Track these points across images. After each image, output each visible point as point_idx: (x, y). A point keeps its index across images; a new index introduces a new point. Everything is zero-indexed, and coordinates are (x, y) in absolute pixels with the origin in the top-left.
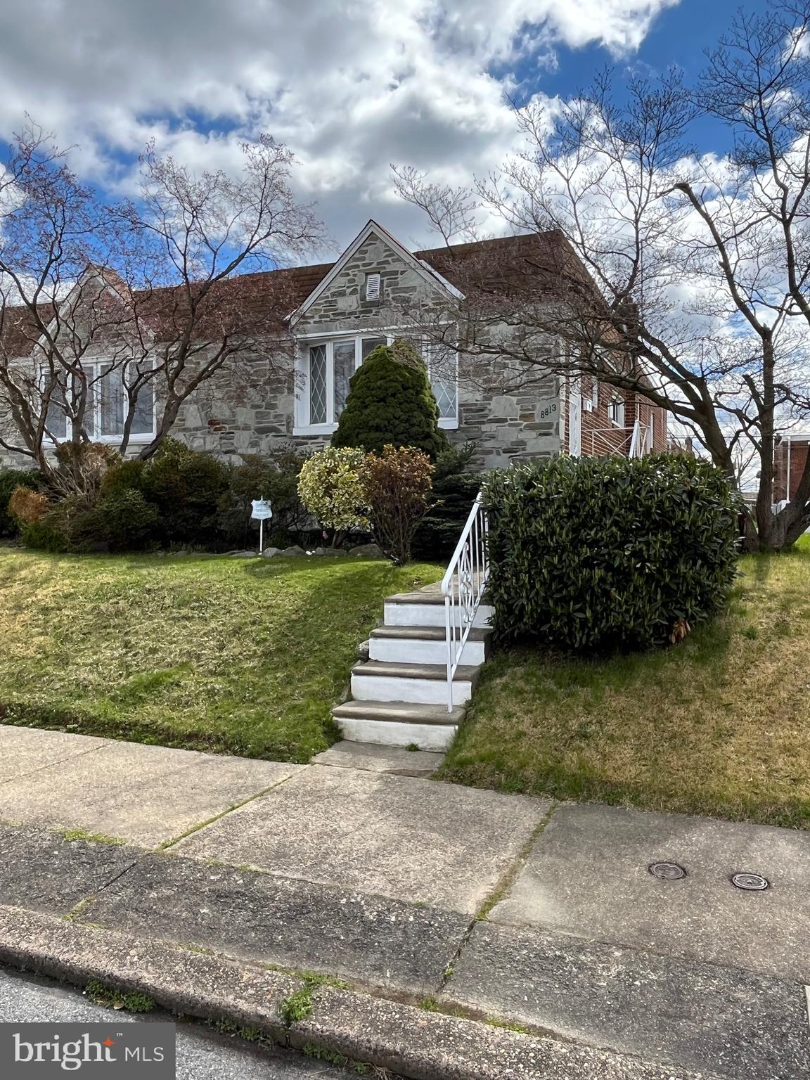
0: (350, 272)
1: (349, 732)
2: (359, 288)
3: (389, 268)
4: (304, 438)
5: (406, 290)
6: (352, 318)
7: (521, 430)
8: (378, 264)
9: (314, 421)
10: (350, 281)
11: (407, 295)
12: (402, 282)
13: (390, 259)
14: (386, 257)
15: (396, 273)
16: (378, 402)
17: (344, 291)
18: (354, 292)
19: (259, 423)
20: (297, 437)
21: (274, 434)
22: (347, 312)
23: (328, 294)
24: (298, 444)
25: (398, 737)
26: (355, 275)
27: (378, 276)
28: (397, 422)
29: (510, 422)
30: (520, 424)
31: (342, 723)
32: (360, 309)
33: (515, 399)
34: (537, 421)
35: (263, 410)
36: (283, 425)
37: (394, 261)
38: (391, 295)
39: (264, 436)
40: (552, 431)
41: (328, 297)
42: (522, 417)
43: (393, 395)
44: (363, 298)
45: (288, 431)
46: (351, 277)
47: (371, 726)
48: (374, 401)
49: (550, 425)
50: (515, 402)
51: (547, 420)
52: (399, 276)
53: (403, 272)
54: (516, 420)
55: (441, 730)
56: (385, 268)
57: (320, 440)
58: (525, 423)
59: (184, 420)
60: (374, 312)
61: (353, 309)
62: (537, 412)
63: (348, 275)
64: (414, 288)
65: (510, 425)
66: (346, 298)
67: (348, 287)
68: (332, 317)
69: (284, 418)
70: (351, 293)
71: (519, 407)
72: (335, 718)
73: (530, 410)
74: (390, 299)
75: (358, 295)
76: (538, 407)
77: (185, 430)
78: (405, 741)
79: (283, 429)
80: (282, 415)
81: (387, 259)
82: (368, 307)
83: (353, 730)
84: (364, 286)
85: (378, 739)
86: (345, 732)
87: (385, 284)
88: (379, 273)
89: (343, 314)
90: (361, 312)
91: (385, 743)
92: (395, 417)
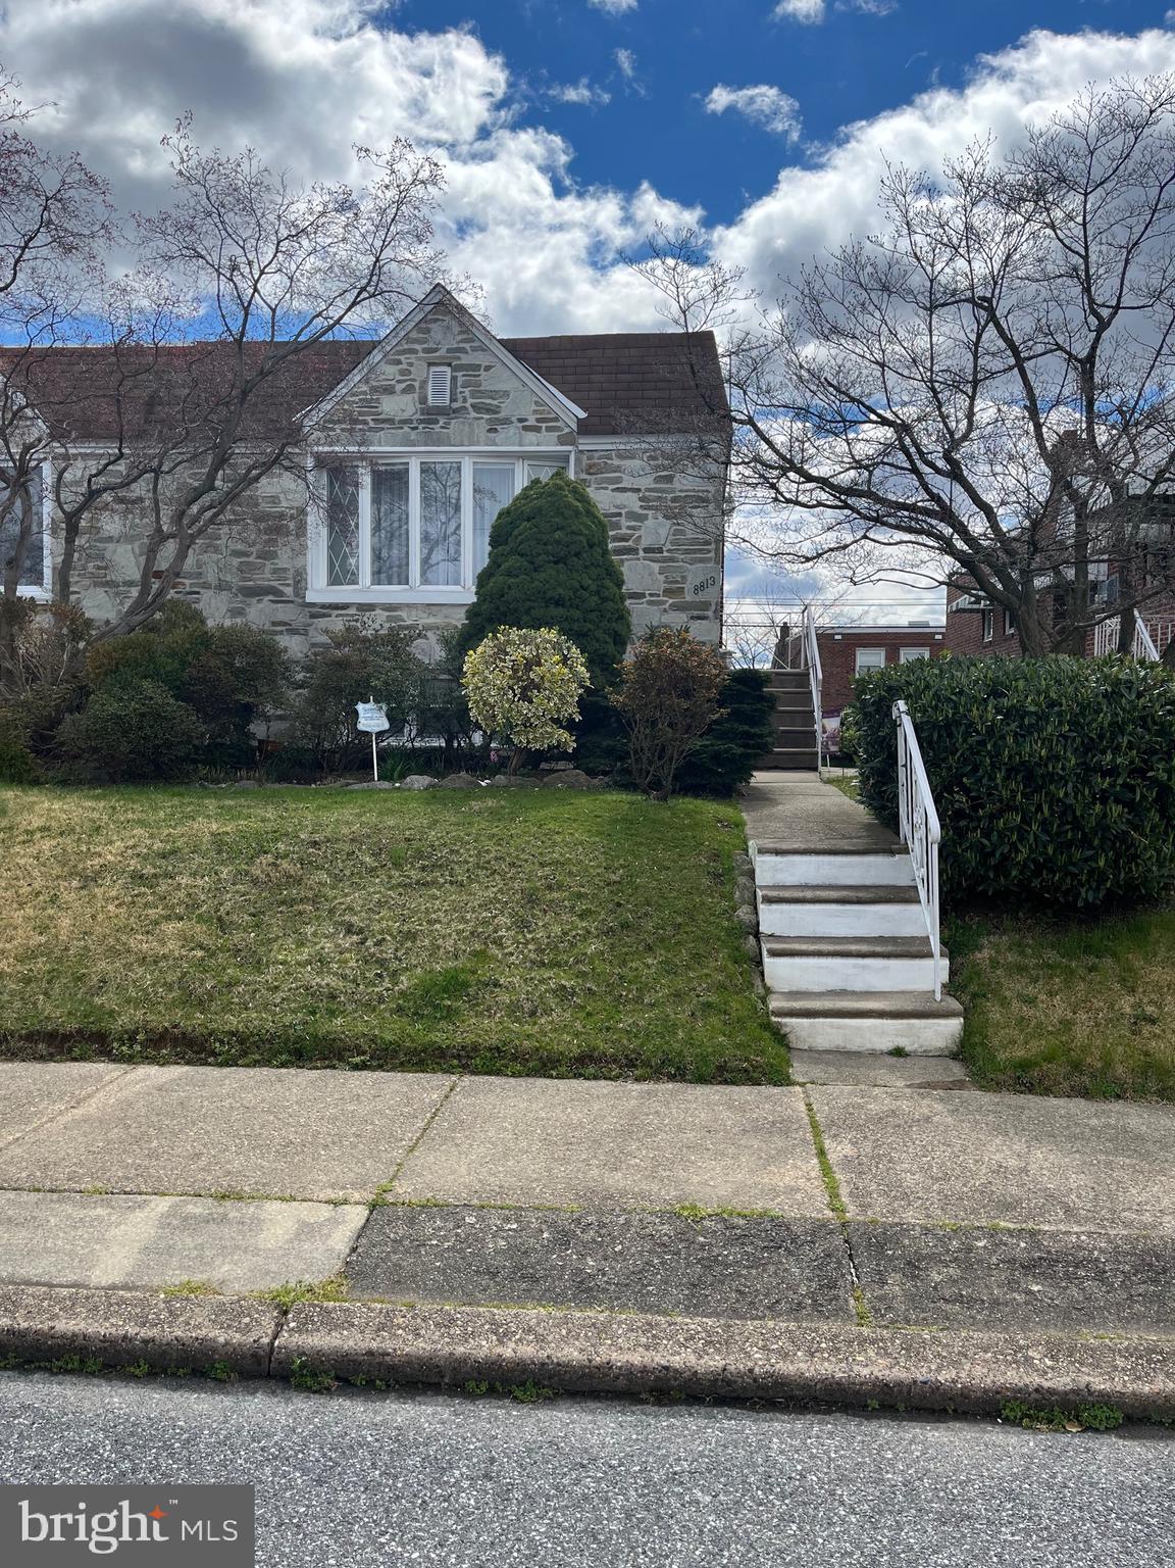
0: (402, 358)
1: (797, 1038)
2: (417, 384)
3: (465, 360)
4: (323, 606)
5: (493, 394)
6: (406, 429)
7: (665, 610)
8: (449, 351)
9: (334, 580)
10: (403, 372)
11: (495, 402)
12: (487, 381)
13: (467, 346)
14: (462, 341)
15: (477, 367)
16: (556, 563)
17: (393, 387)
18: (409, 389)
19: (245, 579)
20: (313, 605)
21: (271, 597)
22: (397, 419)
23: (364, 388)
24: (313, 616)
25: (875, 1040)
26: (411, 364)
27: (448, 369)
28: (585, 594)
29: (648, 598)
30: (664, 602)
31: (786, 1025)
32: (418, 416)
33: (656, 566)
34: (688, 599)
35: (251, 559)
36: (288, 585)
37: (474, 349)
38: (471, 401)
39: (254, 600)
40: (710, 614)
41: (365, 393)
42: (667, 592)
43: (577, 555)
44: (423, 400)
45: (297, 594)
46: (404, 366)
47: (832, 1027)
48: (549, 562)
49: (705, 605)
50: (657, 570)
51: (701, 597)
52: (482, 372)
53: (488, 368)
54: (659, 595)
55: (939, 1025)
56: (459, 358)
57: (352, 611)
58: (671, 601)
59: (106, 568)
60: (441, 424)
61: (406, 416)
62: (688, 586)
63: (399, 362)
64: (506, 394)
65: (650, 603)
66: (395, 398)
67: (399, 382)
68: (372, 424)
69: (290, 575)
70: (404, 391)
71: (662, 578)
72: (774, 1019)
73: (677, 582)
74: (468, 405)
75: (416, 396)
76: (690, 579)
77: (108, 584)
78: (886, 1044)
79: (289, 591)
80: (285, 570)
81: (461, 345)
82: (431, 415)
83: (804, 1034)
84: (424, 383)
85: (842, 1045)
86: (792, 1038)
87: (459, 384)
88: (449, 365)
89: (390, 421)
90: (421, 421)
91: (854, 1049)
92: (582, 587)
